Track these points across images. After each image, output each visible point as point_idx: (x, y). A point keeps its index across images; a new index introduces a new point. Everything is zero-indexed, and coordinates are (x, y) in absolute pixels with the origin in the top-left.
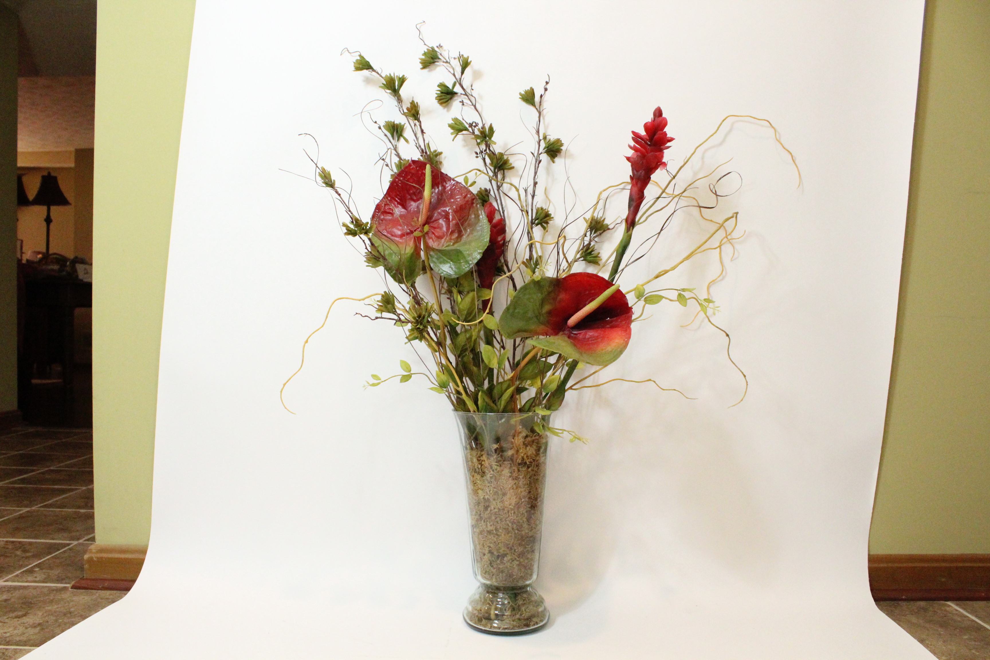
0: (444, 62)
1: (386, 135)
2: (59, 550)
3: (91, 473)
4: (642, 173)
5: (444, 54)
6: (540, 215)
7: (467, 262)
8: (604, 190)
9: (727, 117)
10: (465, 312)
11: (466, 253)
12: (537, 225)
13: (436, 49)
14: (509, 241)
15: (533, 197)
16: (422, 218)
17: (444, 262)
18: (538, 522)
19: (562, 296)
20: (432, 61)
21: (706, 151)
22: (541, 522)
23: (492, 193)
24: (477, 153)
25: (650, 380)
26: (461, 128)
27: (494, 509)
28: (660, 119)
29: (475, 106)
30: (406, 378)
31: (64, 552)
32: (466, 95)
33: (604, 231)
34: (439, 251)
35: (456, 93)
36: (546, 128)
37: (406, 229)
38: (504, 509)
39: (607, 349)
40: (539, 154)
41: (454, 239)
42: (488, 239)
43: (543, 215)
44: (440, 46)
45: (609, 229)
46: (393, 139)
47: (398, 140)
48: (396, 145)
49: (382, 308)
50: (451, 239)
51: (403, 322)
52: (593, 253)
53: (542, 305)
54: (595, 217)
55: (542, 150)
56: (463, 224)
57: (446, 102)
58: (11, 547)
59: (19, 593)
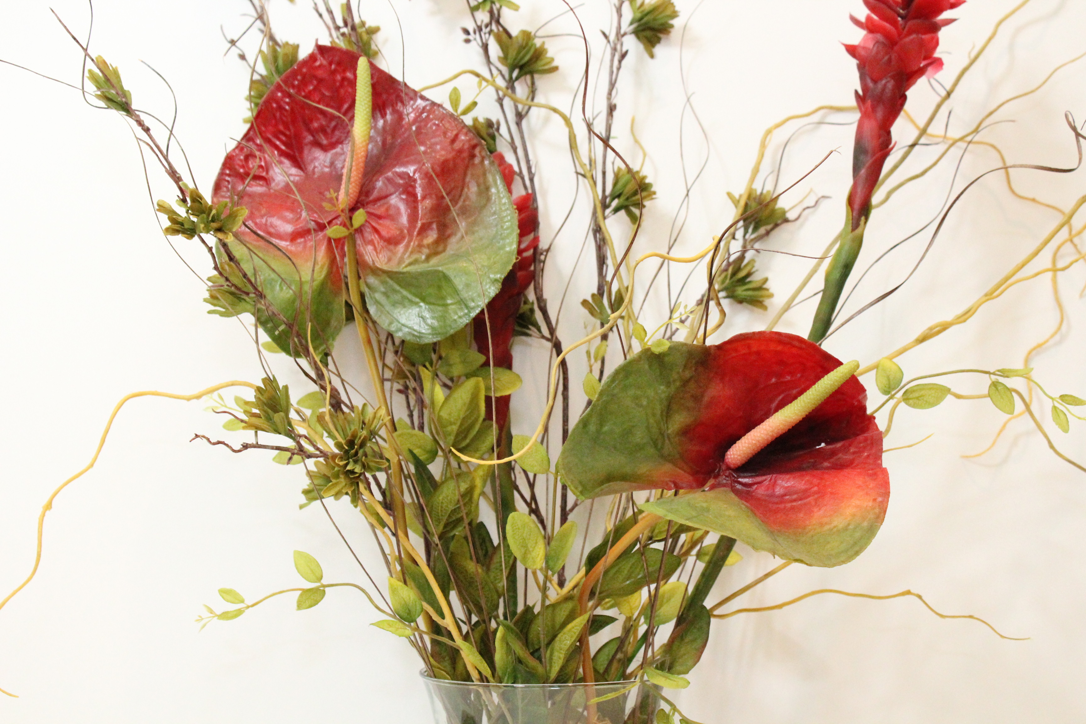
4: (888, 84)
6: (625, 185)
7: (462, 303)
8: (778, 126)
10: (455, 428)
11: (459, 282)
12: (616, 210)
14: (548, 250)
15: (606, 141)
17: (403, 303)
19: (716, 390)
23: (503, 130)
24: (466, 32)
25: (908, 593)
30: (311, 597)
33: (776, 225)
34: (390, 274)
37: (306, 219)
39: (835, 523)
40: (620, 36)
41: (428, 246)
42: (515, 246)
43: (632, 186)
45: (786, 221)
49: (258, 421)
50: (420, 246)
51: (309, 456)
52: (748, 280)
53: (668, 412)
54: (758, 187)
55: (625, 27)
56: (449, 207)
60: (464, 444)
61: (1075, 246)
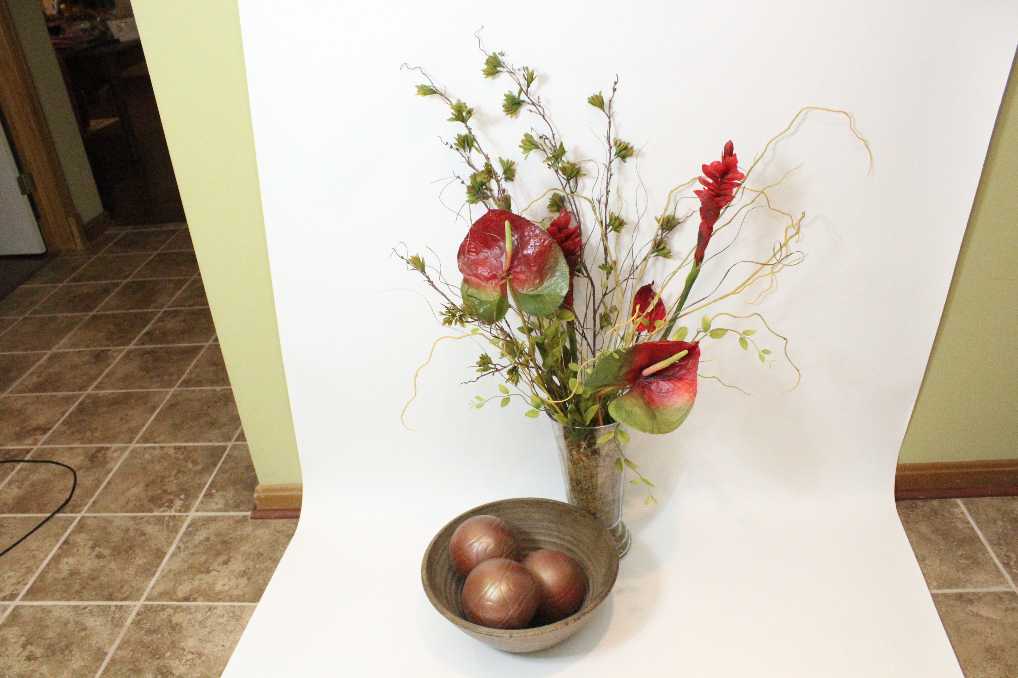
0: (508, 71)
1: (458, 151)
2: (220, 458)
4: (712, 214)
6: (614, 221)
9: (801, 111)
12: (610, 231)
13: (500, 57)
14: (586, 244)
15: (606, 205)
16: (506, 263)
19: (636, 359)
20: (495, 71)
21: (778, 142)
23: (566, 197)
24: (549, 165)
25: (714, 377)
26: (532, 145)
27: (585, 486)
28: (731, 156)
30: (506, 401)
31: (226, 460)
32: (533, 104)
33: (675, 226)
34: (524, 294)
35: (522, 102)
36: (617, 131)
37: (491, 273)
38: (592, 486)
39: (677, 405)
40: (611, 162)
41: (536, 285)
42: (568, 282)
43: (617, 222)
44: (502, 54)
46: (465, 151)
47: (470, 151)
48: (468, 158)
49: (482, 368)
50: (533, 285)
51: (500, 370)
52: (665, 247)
53: (620, 369)
54: (667, 215)
55: (612, 157)
56: (543, 269)
57: (514, 112)
58: (181, 457)
59: (213, 527)
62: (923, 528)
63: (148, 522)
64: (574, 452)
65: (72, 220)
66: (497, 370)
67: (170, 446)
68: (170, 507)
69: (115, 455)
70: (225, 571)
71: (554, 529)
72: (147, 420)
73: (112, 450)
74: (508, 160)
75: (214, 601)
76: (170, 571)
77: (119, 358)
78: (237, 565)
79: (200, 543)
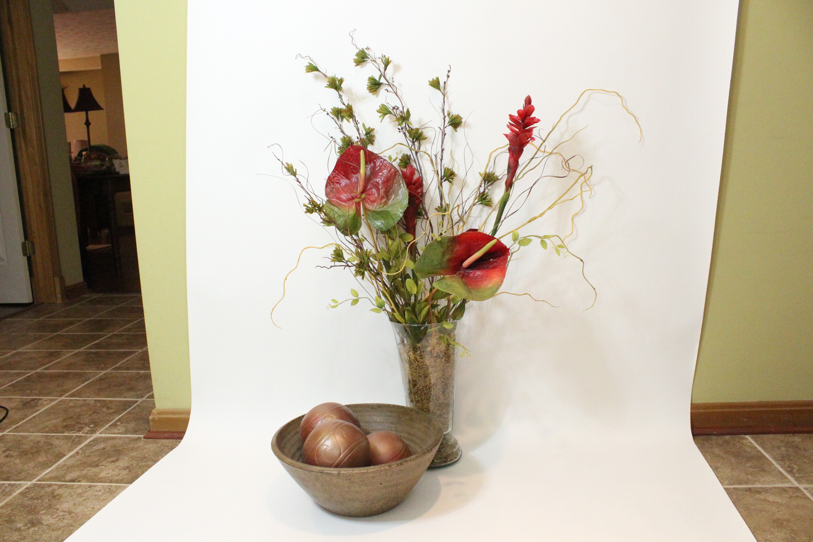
0: (371, 60)
1: (333, 118)
2: (130, 407)
3: (144, 336)
4: (517, 146)
5: (372, 53)
6: (447, 173)
7: (393, 219)
8: (494, 152)
9: (585, 91)
10: (395, 252)
11: (392, 213)
12: (445, 181)
13: (366, 51)
14: (426, 192)
15: (441, 160)
16: (360, 188)
17: (376, 219)
18: (450, 393)
19: (457, 248)
20: (362, 60)
21: (569, 117)
22: (452, 393)
23: (412, 156)
24: (399, 129)
25: (527, 294)
26: (386, 112)
27: (420, 387)
28: (529, 106)
29: (396, 94)
30: (355, 302)
31: (135, 408)
32: (389, 85)
33: (495, 181)
34: (374, 211)
35: (382, 84)
36: (450, 107)
37: (349, 196)
38: (426, 387)
39: (489, 286)
40: (445, 127)
41: (383, 203)
42: (407, 202)
43: (449, 173)
44: (368, 49)
45: (498, 179)
46: (338, 120)
48: (341, 125)
49: (335, 259)
50: (381, 203)
51: (350, 266)
52: (487, 198)
53: (443, 255)
54: (488, 171)
55: (446, 124)
56: (389, 191)
57: (375, 91)
58: (98, 405)
59: (110, 443)
60: (397, 256)
61: (587, 183)
62: (717, 451)
63: (58, 438)
64: (411, 353)
65: (57, 280)
66: (348, 266)
67: (91, 400)
68: (78, 431)
69: (45, 403)
70: (112, 466)
71: (393, 429)
72: (79, 385)
73: (44, 400)
74: (370, 128)
75: (96, 483)
76: (65, 465)
77: (70, 355)
78: (122, 463)
79: (97, 450)
